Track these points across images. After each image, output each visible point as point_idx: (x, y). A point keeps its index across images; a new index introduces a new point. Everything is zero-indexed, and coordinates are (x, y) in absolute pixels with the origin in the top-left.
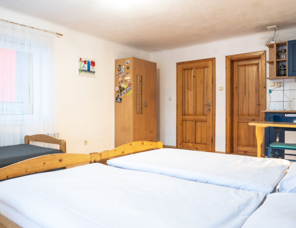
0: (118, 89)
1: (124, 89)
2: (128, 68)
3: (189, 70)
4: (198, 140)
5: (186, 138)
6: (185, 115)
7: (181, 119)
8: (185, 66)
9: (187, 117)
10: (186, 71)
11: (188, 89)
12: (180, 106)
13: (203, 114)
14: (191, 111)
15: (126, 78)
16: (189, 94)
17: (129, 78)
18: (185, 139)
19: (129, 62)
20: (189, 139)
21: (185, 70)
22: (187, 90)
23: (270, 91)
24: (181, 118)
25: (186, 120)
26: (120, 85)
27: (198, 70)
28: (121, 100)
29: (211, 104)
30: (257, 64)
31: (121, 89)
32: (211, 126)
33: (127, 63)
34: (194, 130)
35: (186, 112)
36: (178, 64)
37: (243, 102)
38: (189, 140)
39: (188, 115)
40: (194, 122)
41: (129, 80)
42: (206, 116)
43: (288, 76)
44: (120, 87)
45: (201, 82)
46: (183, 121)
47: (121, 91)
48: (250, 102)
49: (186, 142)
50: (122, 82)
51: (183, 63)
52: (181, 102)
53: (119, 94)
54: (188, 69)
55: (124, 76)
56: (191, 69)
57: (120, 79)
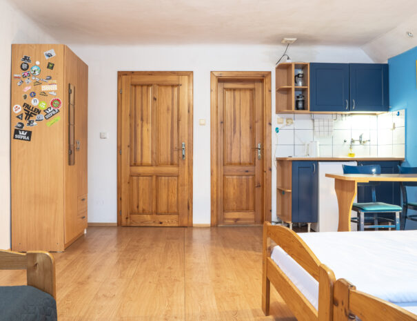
0: (19, 109)
1: (39, 112)
2: (50, 66)
3: (145, 88)
4: (163, 208)
5: (138, 207)
6: (135, 165)
7: (128, 173)
8: (136, 80)
9: (140, 170)
10: (139, 89)
11: (142, 120)
12: (125, 150)
13: (172, 164)
14: (148, 158)
15: (45, 88)
16: (145, 129)
17: (55, 87)
18: (136, 208)
19: (54, 54)
20: (145, 208)
21: (135, 86)
22: (139, 122)
23: (277, 130)
24: (127, 170)
25: (139, 175)
26: (26, 101)
27: (163, 89)
28: (29, 134)
29: (187, 146)
30: (252, 90)
31: (30, 112)
32: (186, 183)
33: (49, 55)
34: (154, 192)
35: (139, 160)
36: (121, 74)
37: (231, 145)
38: (143, 210)
39: (142, 165)
40: (154, 177)
41: (53, 93)
42: (178, 165)
43: (311, 110)
44: (26, 106)
45: (168, 109)
46: (131, 176)
47: (29, 115)
48: (242, 146)
49: (139, 213)
50: (33, 95)
51: (133, 72)
52: (128, 142)
53: (25, 122)
54: (142, 86)
55: (38, 83)
56: (148, 85)
57: (28, 89)
